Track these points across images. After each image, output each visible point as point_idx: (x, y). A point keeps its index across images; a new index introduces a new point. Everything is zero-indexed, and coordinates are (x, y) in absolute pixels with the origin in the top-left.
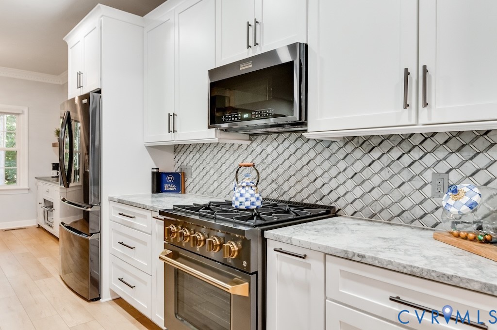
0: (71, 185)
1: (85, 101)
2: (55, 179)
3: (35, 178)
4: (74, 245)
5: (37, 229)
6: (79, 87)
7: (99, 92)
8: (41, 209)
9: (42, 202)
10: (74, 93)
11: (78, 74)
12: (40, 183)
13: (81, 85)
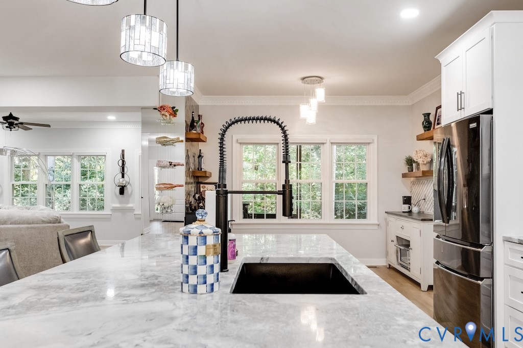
0: (451, 222)
1: (473, 125)
2: (406, 214)
3: (386, 212)
4: (450, 293)
5: (388, 270)
6: (460, 108)
7: (490, 112)
8: (393, 248)
9: (395, 239)
10: (450, 115)
11: (458, 94)
12: (392, 218)
13: (463, 107)
